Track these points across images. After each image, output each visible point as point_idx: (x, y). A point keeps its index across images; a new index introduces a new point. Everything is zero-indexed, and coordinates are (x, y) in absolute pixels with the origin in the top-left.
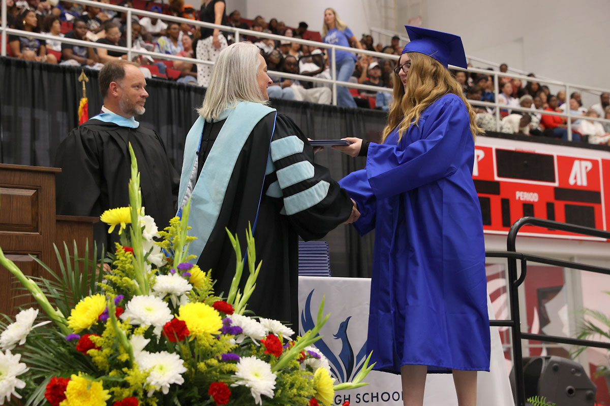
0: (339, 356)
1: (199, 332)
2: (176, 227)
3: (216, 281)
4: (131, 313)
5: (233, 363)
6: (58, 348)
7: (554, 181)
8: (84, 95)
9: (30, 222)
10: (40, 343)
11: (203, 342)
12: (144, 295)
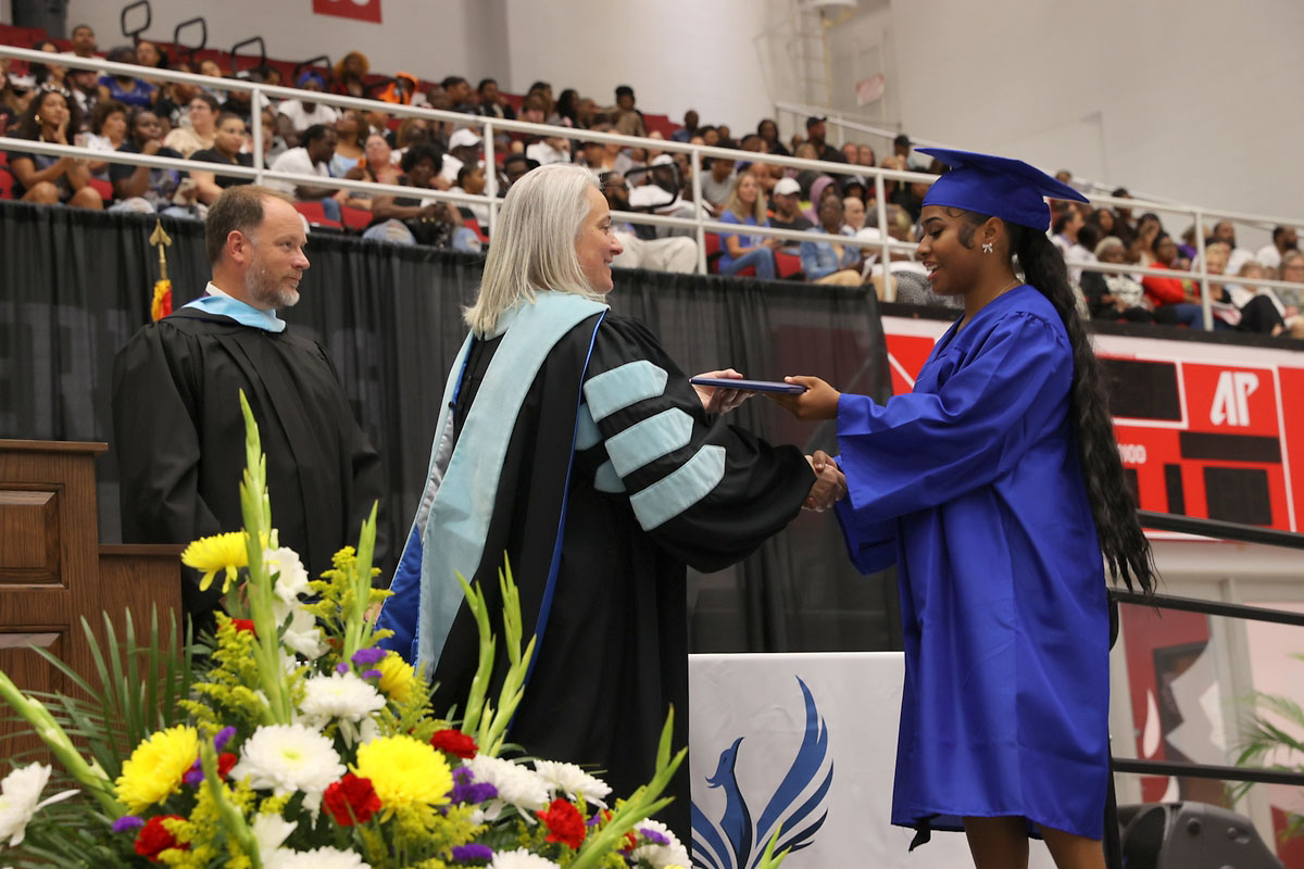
0: (721, 824)
1: (403, 800)
2: (346, 571)
3: (437, 686)
4: (253, 765)
5: (478, 866)
6: (96, 847)
7: (1178, 418)
8: (163, 273)
9: (43, 563)
10: (56, 839)
11: (411, 823)
12: (281, 724)
